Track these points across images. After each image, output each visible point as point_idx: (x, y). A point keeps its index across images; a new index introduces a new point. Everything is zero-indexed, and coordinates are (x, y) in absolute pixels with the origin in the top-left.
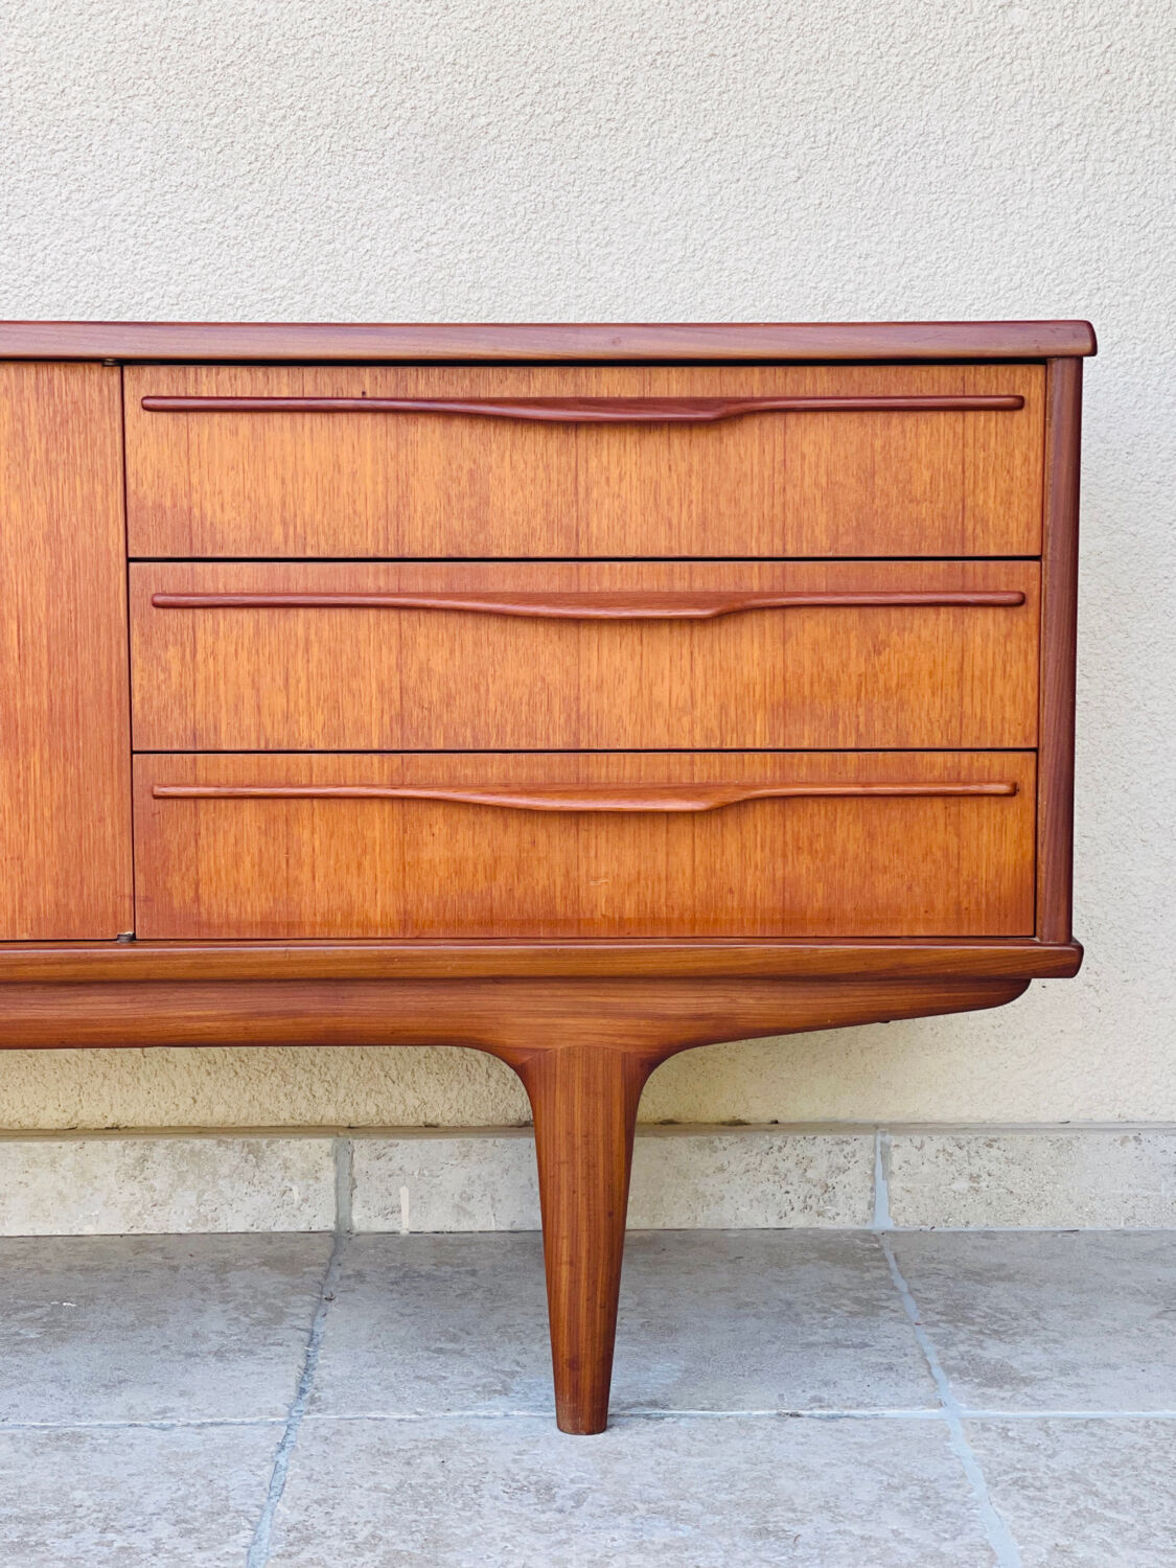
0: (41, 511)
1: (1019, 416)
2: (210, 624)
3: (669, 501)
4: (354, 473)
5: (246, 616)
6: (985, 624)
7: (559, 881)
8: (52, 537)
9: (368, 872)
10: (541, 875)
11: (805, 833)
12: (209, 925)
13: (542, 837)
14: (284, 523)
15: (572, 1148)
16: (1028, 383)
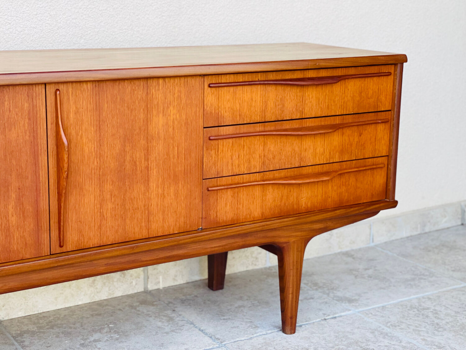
0: (184, 117)
1: (389, 77)
2: (222, 143)
3: (322, 102)
4: (256, 101)
5: (230, 140)
6: (381, 127)
7: (295, 200)
8: (187, 124)
9: (255, 203)
10: (291, 199)
11: (344, 181)
12: (219, 223)
13: (292, 190)
14: (240, 115)
15: (294, 265)
16: (391, 69)
